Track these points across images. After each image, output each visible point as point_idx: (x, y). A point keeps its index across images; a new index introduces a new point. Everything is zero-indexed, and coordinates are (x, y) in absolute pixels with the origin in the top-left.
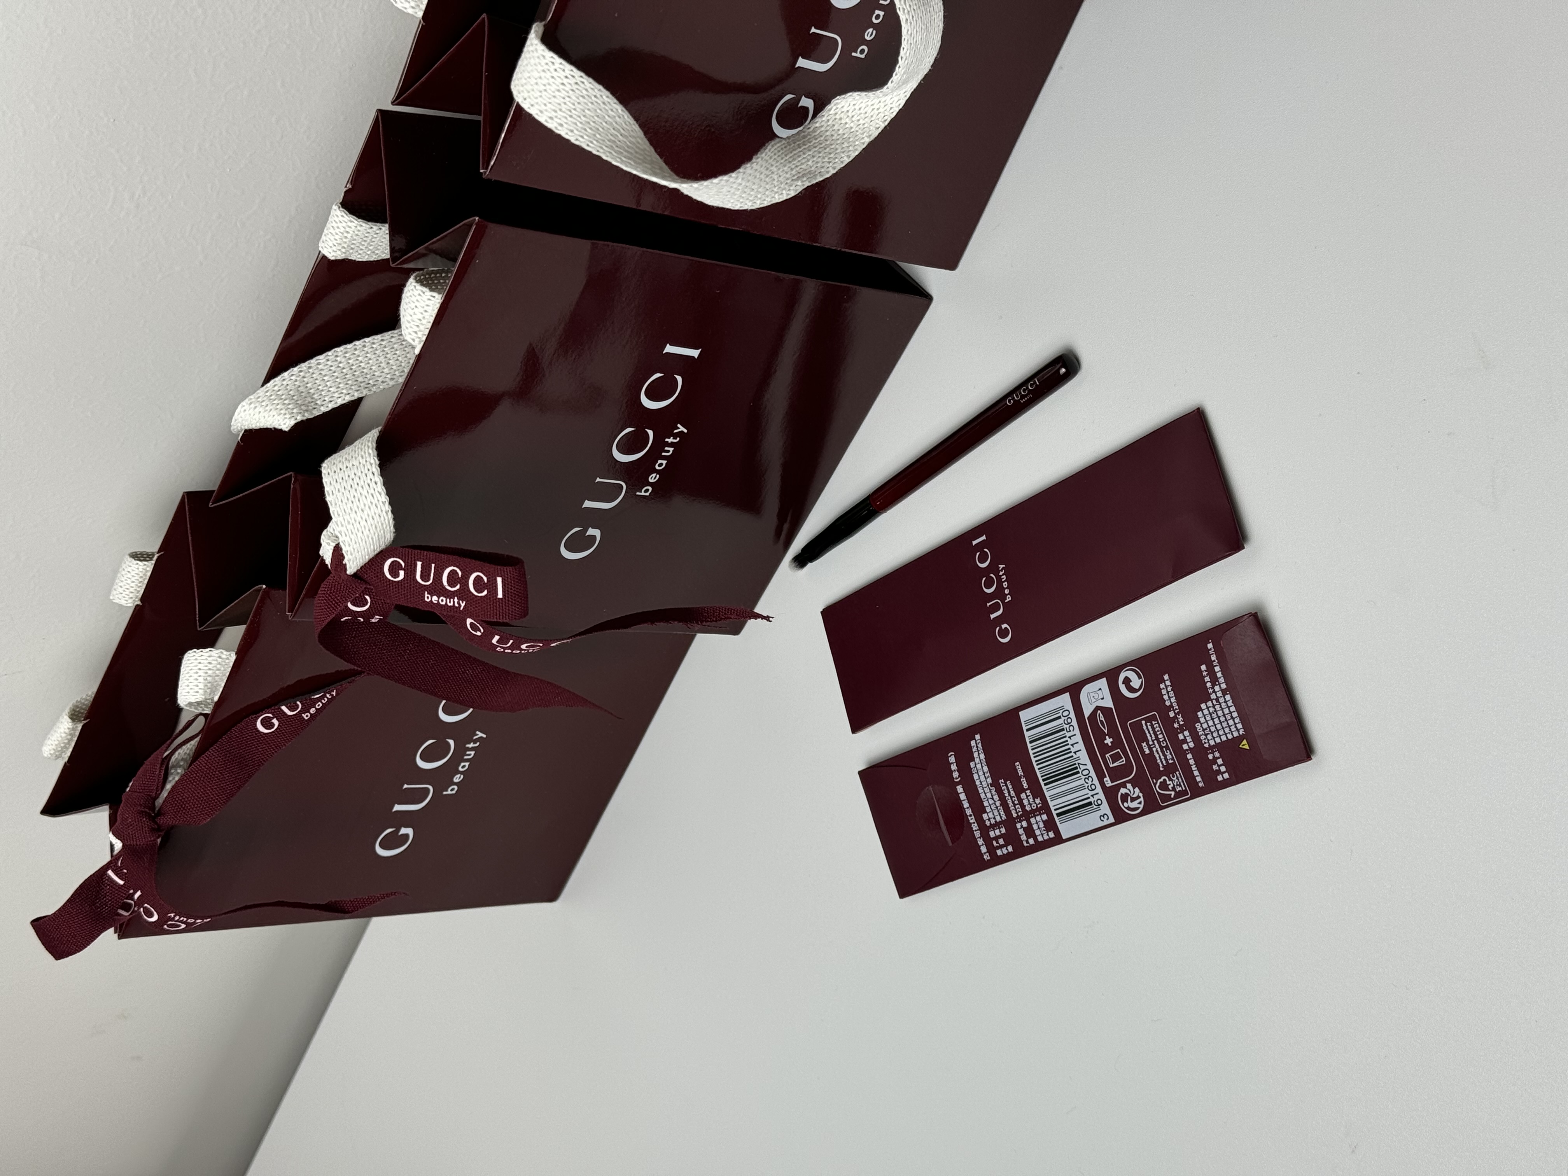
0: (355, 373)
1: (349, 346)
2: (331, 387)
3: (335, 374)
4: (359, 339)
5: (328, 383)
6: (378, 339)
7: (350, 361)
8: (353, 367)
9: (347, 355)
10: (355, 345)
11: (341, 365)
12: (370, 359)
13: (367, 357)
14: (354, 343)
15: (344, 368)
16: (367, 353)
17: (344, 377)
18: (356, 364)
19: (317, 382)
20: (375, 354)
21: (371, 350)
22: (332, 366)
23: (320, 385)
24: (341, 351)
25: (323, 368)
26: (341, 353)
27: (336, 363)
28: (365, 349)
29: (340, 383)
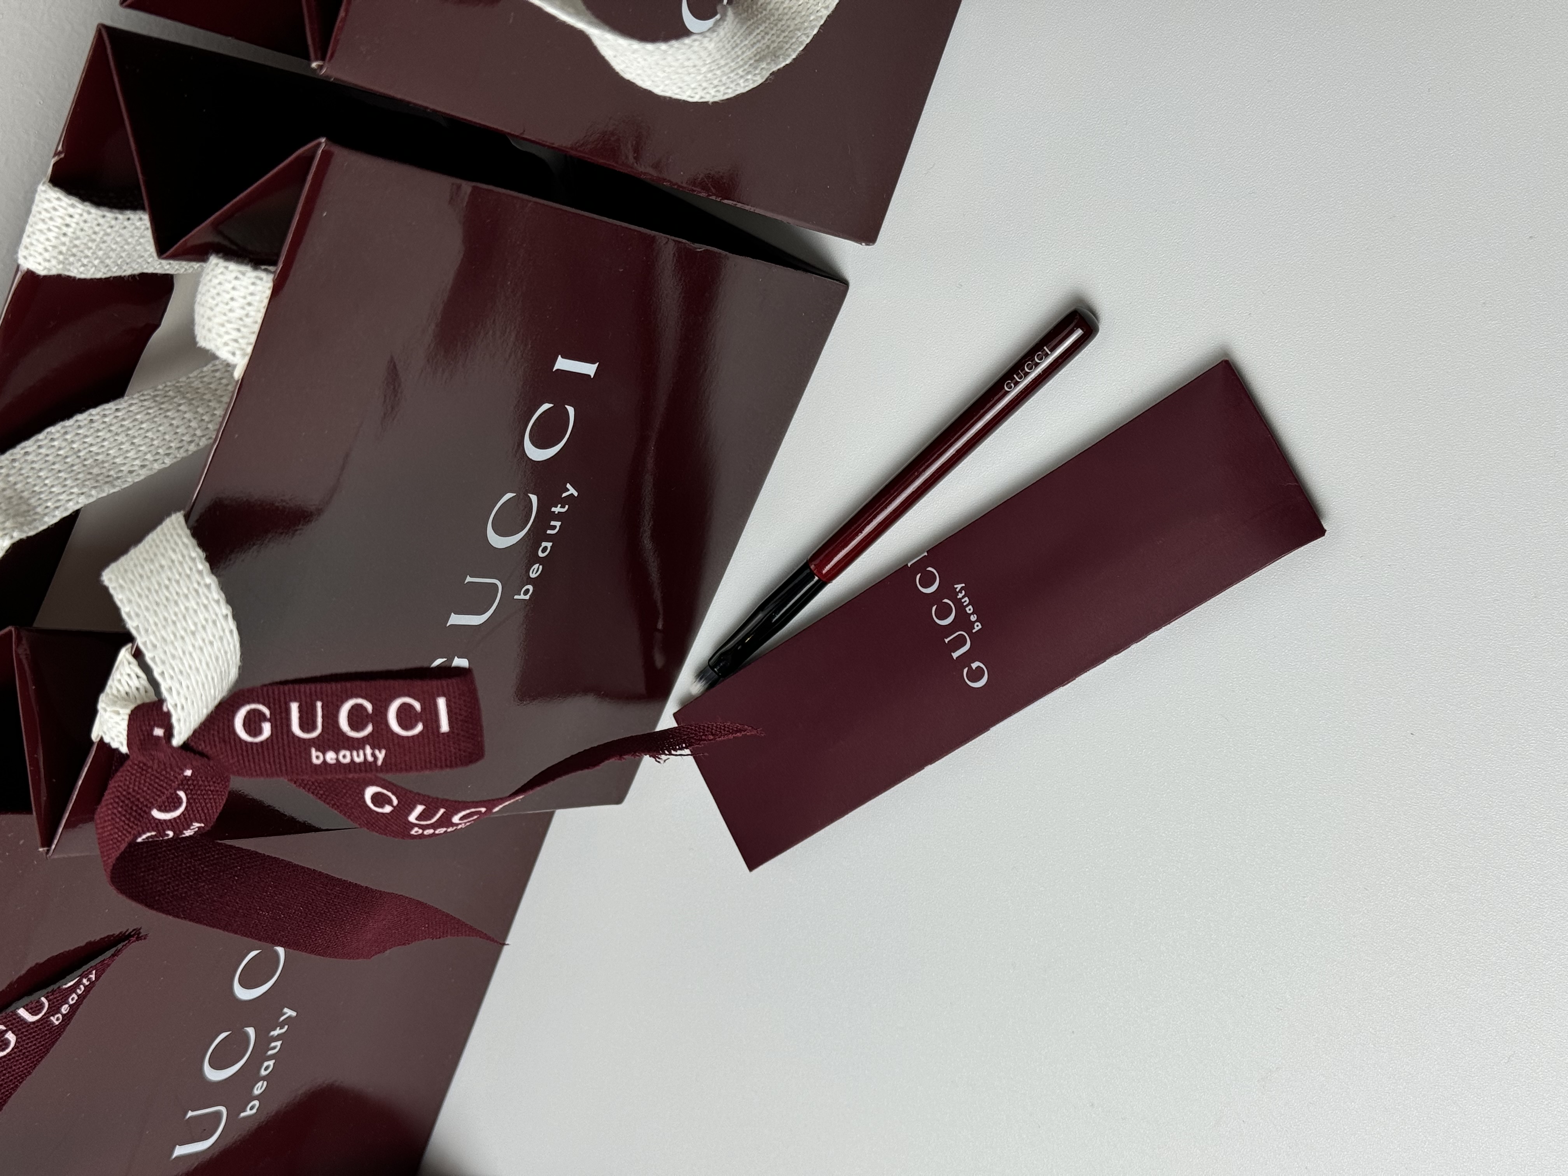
0: (86, 463)
1: (68, 423)
2: (52, 486)
3: (56, 467)
4: (81, 411)
5: (47, 482)
6: (110, 409)
7: (75, 446)
8: (81, 454)
9: (68, 437)
10: (77, 421)
11: (61, 452)
12: (104, 440)
13: (98, 437)
14: (75, 418)
15: (66, 457)
16: (98, 431)
17: (69, 470)
18: (85, 449)
19: (29, 480)
20: (110, 431)
21: (104, 426)
22: (47, 455)
23: (35, 485)
24: (58, 432)
25: (35, 459)
26: (57, 435)
27: (53, 450)
28: (95, 425)
29: (66, 479)
